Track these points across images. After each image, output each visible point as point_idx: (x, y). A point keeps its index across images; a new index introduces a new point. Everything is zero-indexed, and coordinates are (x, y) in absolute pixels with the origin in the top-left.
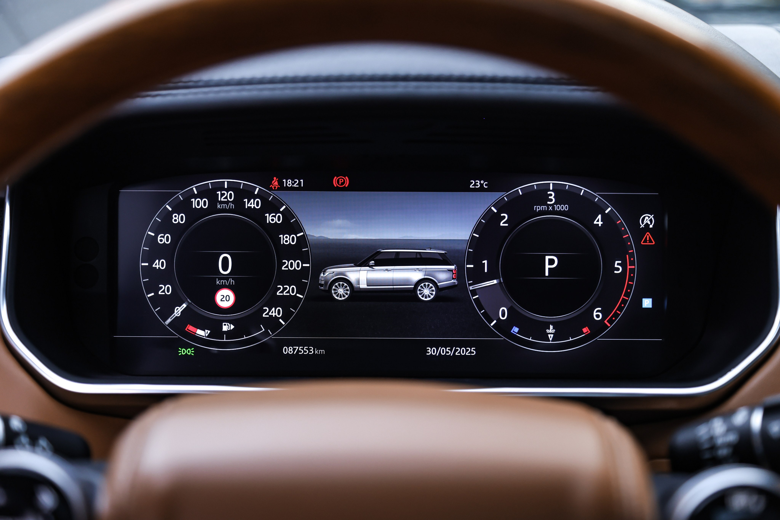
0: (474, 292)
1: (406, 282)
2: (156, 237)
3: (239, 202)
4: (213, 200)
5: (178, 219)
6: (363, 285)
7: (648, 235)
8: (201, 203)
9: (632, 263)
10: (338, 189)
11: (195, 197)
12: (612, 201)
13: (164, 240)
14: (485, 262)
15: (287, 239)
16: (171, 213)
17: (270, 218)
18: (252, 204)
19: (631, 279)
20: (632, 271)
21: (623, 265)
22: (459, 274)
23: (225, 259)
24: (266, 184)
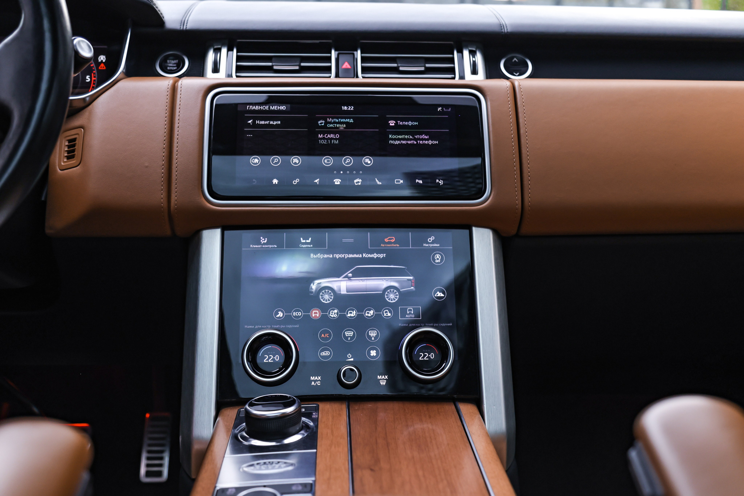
7: (102, 65)
9: (94, 77)
20: (94, 80)
21: (91, 78)
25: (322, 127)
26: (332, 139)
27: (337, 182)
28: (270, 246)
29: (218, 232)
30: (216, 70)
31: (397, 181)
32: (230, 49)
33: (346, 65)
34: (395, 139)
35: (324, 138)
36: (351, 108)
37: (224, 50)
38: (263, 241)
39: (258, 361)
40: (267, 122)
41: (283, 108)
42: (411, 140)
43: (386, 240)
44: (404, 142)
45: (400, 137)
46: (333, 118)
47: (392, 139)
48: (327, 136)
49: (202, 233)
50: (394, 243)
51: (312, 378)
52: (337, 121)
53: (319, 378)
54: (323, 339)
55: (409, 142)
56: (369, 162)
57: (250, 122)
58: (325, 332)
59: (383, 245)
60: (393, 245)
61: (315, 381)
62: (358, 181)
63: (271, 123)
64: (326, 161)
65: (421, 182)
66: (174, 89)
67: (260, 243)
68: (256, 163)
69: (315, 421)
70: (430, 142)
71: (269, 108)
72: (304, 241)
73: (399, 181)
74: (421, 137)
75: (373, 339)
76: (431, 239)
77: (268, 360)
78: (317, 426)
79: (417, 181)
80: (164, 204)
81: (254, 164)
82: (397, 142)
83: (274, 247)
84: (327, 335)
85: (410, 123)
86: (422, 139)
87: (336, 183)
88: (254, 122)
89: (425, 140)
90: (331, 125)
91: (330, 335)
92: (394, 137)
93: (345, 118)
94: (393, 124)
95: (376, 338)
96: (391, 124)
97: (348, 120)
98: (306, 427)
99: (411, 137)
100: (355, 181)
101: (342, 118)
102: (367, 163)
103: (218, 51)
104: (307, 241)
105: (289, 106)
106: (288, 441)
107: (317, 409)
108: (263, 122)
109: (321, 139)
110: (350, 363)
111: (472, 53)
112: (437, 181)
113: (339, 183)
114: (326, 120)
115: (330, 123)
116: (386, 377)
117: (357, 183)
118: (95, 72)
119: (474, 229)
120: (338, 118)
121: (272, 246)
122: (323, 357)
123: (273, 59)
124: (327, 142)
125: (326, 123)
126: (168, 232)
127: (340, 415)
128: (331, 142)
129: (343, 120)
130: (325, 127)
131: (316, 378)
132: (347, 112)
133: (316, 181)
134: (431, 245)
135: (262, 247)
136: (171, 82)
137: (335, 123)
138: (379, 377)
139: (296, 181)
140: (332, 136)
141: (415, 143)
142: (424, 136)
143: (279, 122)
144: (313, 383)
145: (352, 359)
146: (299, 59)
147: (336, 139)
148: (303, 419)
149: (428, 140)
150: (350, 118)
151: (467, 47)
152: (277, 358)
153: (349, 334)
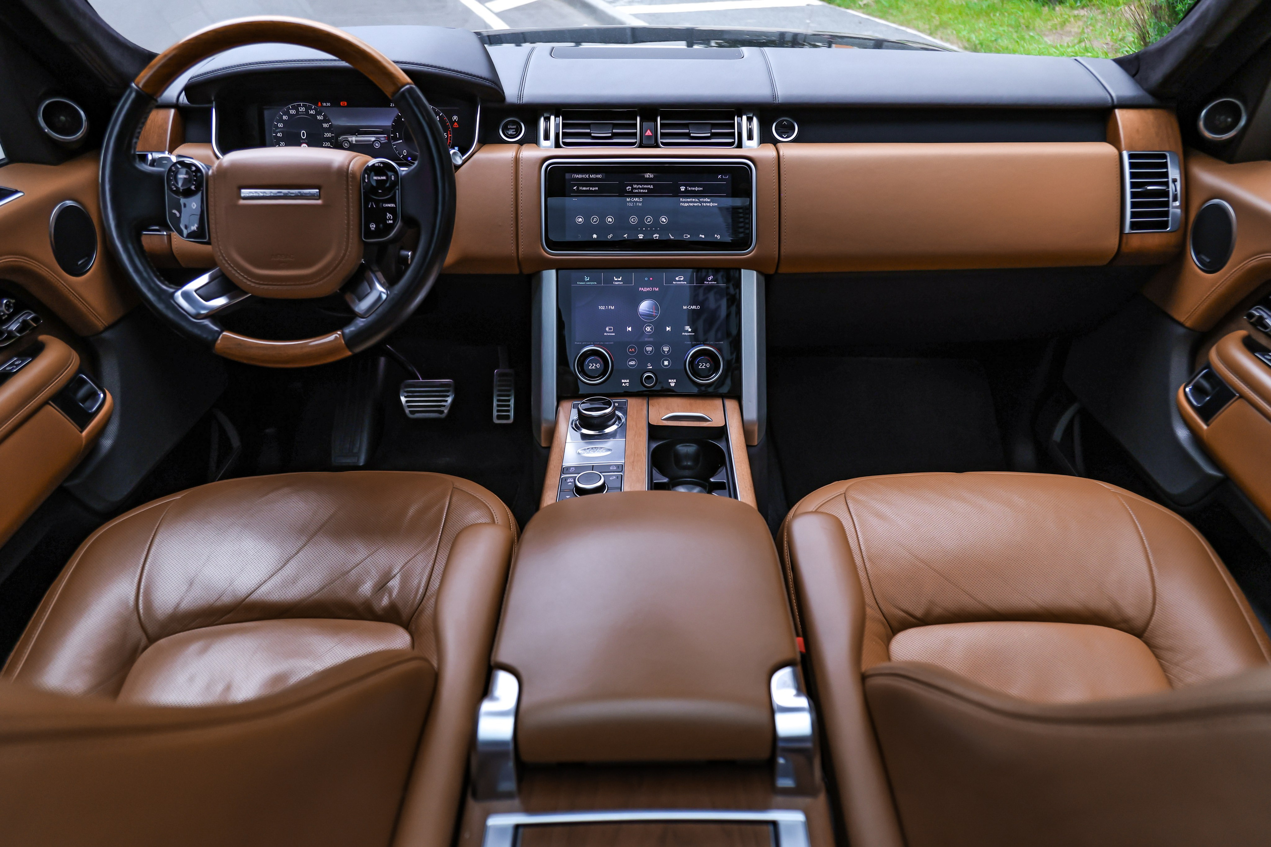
0: (394, 145)
1: (369, 141)
2: (278, 124)
3: (307, 111)
4: (297, 111)
5: (285, 117)
6: (354, 142)
7: (456, 124)
8: (293, 112)
9: (450, 134)
10: (342, 107)
11: (291, 109)
12: (443, 111)
13: (281, 126)
14: (397, 134)
15: (325, 125)
16: (282, 116)
17: (318, 117)
18: (312, 112)
19: (450, 140)
20: (450, 137)
21: (447, 135)
22: (388, 138)
23: (303, 133)
24: (316, 104)
25: (629, 192)
26: (637, 202)
27: (641, 236)
28: (592, 283)
29: (554, 272)
30: (547, 138)
31: (685, 236)
32: (557, 116)
33: (649, 133)
34: (685, 202)
35: (631, 201)
36: (652, 176)
37: (552, 118)
38: (587, 279)
39: (585, 368)
40: (588, 188)
41: (599, 176)
42: (696, 202)
43: (677, 279)
44: (691, 204)
45: (689, 200)
46: (638, 184)
47: (682, 202)
48: (633, 200)
49: (542, 273)
50: (683, 281)
51: (623, 381)
52: (641, 187)
53: (628, 381)
54: (630, 352)
55: (695, 204)
56: (665, 221)
57: (575, 188)
58: (632, 347)
59: (675, 283)
60: (682, 283)
61: (625, 383)
62: (656, 236)
63: (591, 189)
64: (632, 220)
65: (703, 236)
66: (517, 160)
67: (584, 281)
68: (580, 222)
69: (625, 413)
70: (711, 204)
71: (589, 176)
72: (617, 279)
73: (687, 236)
74: (704, 200)
75: (666, 353)
76: (711, 278)
77: (592, 367)
78: (626, 420)
79: (700, 236)
80: (515, 255)
81: (579, 222)
82: (686, 205)
83: (595, 284)
84: (633, 350)
85: (697, 189)
86: (706, 202)
87: (640, 238)
88: (578, 188)
89: (708, 202)
90: (636, 191)
91: (635, 350)
92: (684, 200)
93: (647, 184)
94: (684, 190)
95: (668, 352)
96: (682, 190)
97: (650, 186)
98: (619, 418)
99: (697, 200)
100: (654, 236)
101: (645, 184)
102: (663, 222)
103: (547, 119)
104: (620, 279)
105: (604, 174)
106: (607, 431)
107: (625, 403)
108: (584, 189)
109: (628, 202)
110: (649, 371)
111: (750, 120)
112: (716, 235)
113: (642, 238)
114: (632, 187)
115: (636, 189)
116: (675, 381)
117: (655, 237)
118: (451, 129)
119: (742, 270)
120: (641, 185)
121: (593, 283)
122: (630, 365)
123: (591, 126)
124: (633, 204)
125: (633, 189)
126: (517, 271)
127: (642, 409)
128: (636, 204)
129: (646, 186)
130: (631, 192)
131: (626, 381)
132: (649, 179)
133: (625, 236)
134: (710, 283)
135: (586, 284)
136: (514, 154)
137: (639, 188)
138: (670, 381)
139: (610, 236)
140: (637, 199)
141: (700, 205)
142: (707, 200)
143: (597, 188)
144: (623, 384)
145: (651, 367)
146: (611, 126)
147: (640, 202)
148: (617, 413)
149: (709, 202)
150: (650, 184)
151: (745, 114)
152: (598, 366)
153: (649, 349)
